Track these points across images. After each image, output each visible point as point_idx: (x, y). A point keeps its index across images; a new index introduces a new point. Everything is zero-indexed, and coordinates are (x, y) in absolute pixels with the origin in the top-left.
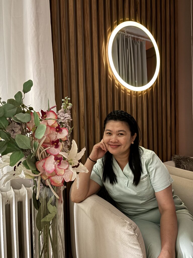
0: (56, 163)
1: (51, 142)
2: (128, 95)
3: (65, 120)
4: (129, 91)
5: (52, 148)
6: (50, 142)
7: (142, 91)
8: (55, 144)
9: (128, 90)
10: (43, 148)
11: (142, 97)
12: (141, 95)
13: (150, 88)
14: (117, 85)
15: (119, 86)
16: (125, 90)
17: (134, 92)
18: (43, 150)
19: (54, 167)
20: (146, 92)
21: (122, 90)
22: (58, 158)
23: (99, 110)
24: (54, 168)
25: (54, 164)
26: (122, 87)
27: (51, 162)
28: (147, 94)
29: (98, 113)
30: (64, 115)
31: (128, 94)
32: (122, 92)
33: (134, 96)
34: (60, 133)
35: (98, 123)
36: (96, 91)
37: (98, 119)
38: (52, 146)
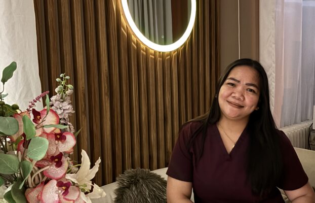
0: (60, 191)
1: (50, 157)
2: (151, 58)
3: (64, 114)
4: (153, 52)
5: (52, 167)
6: (48, 157)
7: (170, 52)
8: (57, 160)
9: (150, 50)
10: (36, 168)
11: (171, 60)
12: (169, 57)
13: (181, 46)
14: (134, 43)
15: (138, 44)
16: (147, 50)
17: (160, 52)
18: (36, 171)
19: (57, 197)
20: (176, 52)
21: (142, 51)
22: (63, 183)
23: (107, 84)
24: (57, 199)
25: (57, 193)
26: (142, 46)
27: (51, 190)
28: (178, 55)
29: (107, 88)
30: (61, 106)
31: (151, 56)
32: (142, 54)
33: (160, 59)
34: (63, 143)
35: (107, 104)
36: (103, 52)
37: (106, 97)
38: (51, 164)
